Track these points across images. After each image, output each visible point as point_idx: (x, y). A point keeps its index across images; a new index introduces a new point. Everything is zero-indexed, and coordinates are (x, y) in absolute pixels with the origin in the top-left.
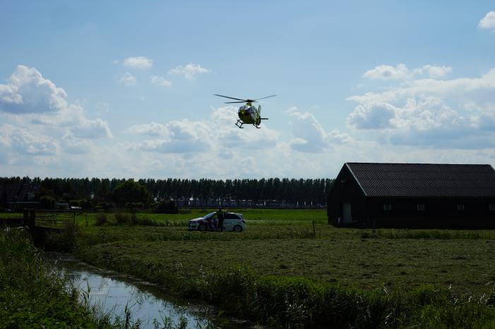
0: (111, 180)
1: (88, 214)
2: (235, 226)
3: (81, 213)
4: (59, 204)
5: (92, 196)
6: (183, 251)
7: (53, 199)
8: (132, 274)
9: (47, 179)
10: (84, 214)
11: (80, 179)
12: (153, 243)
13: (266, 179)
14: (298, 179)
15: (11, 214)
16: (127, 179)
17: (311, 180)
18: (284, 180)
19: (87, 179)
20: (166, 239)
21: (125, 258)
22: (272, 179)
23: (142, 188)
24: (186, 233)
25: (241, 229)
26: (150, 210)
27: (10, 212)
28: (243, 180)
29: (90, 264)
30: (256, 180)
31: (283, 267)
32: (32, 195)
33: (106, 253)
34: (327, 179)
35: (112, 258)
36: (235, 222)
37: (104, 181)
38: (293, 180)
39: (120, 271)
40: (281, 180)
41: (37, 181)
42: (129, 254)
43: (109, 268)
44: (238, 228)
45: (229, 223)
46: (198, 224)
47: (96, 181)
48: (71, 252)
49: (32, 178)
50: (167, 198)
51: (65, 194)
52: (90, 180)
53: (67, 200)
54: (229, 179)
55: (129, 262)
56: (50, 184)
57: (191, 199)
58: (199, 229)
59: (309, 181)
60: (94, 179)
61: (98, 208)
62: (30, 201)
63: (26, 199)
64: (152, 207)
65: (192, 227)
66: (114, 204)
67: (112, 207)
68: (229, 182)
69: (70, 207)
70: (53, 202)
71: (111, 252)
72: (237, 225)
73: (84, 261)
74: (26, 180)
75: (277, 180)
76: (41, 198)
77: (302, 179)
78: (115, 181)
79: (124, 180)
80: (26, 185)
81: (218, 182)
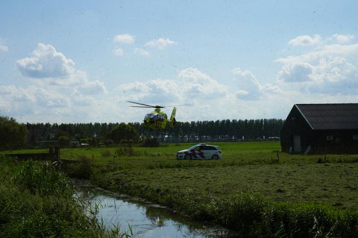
0: (108, 124)
1: (94, 149)
2: (214, 155)
3: (89, 148)
4: (73, 142)
5: (95, 135)
6: (182, 178)
7: (68, 138)
8: (143, 198)
9: (62, 124)
10: (92, 149)
11: (86, 123)
12: (153, 171)
13: (221, 120)
14: (244, 120)
15: (39, 150)
16: (119, 123)
17: (253, 120)
18: (233, 120)
19: (91, 124)
20: (161, 167)
21: (134, 184)
22: (224, 120)
23: (132, 129)
24: (177, 162)
25: (218, 158)
26: (139, 144)
27: (38, 149)
28: (204, 122)
29: (106, 188)
30: (213, 122)
31: (280, 191)
32: (52, 136)
33: (118, 180)
34: (265, 119)
35: (123, 184)
36: (213, 152)
37: (103, 124)
38: (240, 121)
39: (131, 195)
40: (231, 121)
41: (56, 126)
42: (137, 180)
43: (121, 192)
44: (216, 157)
45: (208, 153)
46: (184, 155)
47: (97, 125)
48: (89, 179)
49: (52, 124)
50: (149, 136)
51: (76, 135)
52: (93, 124)
53: (78, 139)
54: (193, 121)
55: (138, 187)
56: (65, 128)
57: (166, 136)
58: (185, 159)
59: (252, 121)
60: (96, 124)
61: (101, 144)
62: (51, 140)
63: (48, 139)
64: (140, 142)
65: (179, 157)
66: (112, 141)
67: (111, 143)
68: (193, 123)
69: (80, 144)
70: (68, 140)
71: (122, 178)
72: (215, 155)
73: (100, 186)
74: (48, 125)
75: (228, 121)
76: (59, 138)
77: (246, 120)
78: (111, 125)
79: (117, 123)
80: (48, 128)
81: (185, 123)
